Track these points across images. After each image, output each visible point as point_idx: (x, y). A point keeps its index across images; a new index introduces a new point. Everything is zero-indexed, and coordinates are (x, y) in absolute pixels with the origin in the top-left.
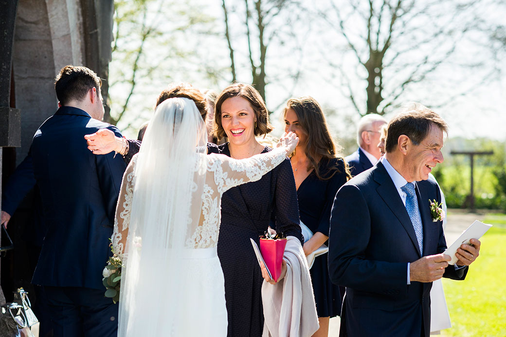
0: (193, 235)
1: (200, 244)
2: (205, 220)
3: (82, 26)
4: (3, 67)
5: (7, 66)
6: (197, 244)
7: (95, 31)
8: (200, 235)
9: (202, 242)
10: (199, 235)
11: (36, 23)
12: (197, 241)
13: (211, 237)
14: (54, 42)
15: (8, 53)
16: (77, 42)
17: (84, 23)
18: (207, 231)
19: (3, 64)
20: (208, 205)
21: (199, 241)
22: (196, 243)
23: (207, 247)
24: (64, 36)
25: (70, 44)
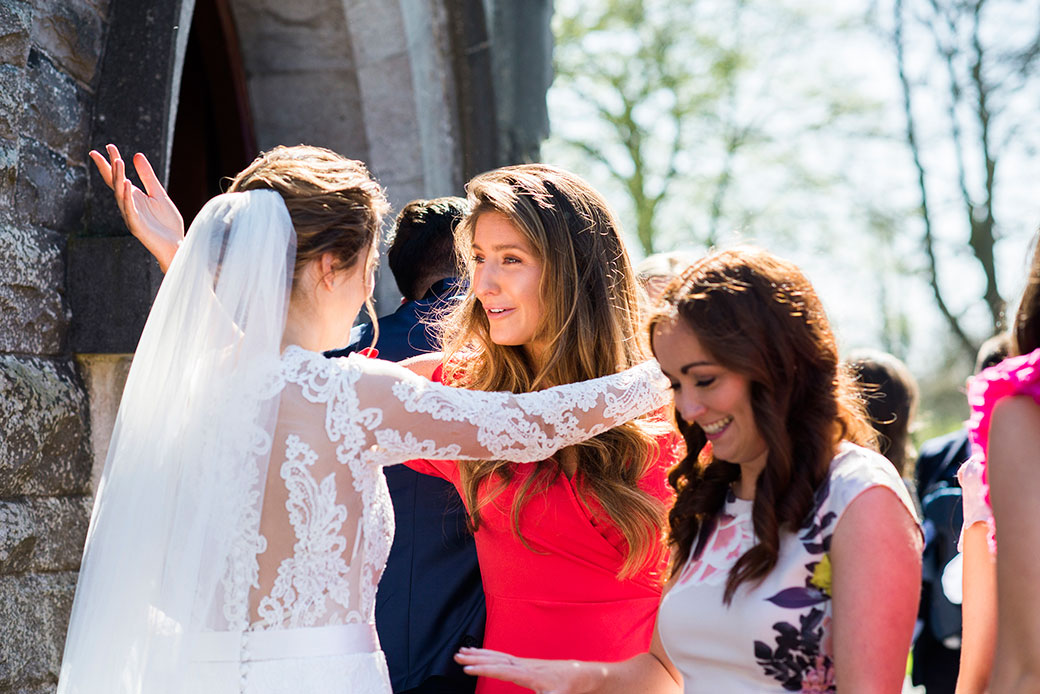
0: (275, 589)
1: (295, 612)
2: (298, 540)
3: (445, 35)
4: (142, 118)
5: (153, 116)
6: (287, 614)
7: (483, 45)
8: (293, 586)
9: (301, 606)
10: (288, 587)
11: (310, 24)
12: (287, 605)
13: (326, 591)
14: (363, 76)
15: (158, 77)
16: (434, 76)
17: (451, 26)
18: (311, 573)
19: (141, 109)
20: (302, 496)
21: (292, 605)
22: (286, 610)
23: (319, 623)
24: (391, 59)
25: (408, 82)
